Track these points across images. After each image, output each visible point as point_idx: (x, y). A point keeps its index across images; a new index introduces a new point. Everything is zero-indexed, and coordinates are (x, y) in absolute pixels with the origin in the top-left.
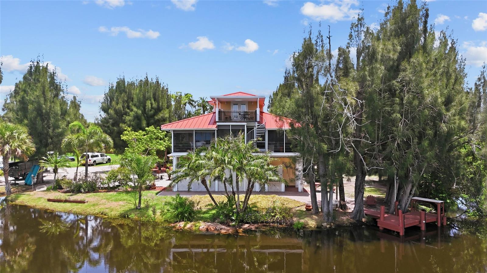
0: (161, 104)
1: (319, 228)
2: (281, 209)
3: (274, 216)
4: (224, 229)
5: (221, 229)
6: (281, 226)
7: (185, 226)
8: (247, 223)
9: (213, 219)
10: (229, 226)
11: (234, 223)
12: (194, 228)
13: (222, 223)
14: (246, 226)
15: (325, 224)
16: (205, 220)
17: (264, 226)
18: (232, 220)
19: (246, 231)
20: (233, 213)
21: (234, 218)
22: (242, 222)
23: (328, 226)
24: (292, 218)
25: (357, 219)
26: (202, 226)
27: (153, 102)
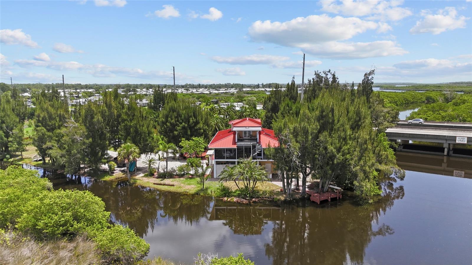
0: (198, 119)
1: (285, 200)
2: (269, 192)
3: (266, 195)
4: (245, 201)
5: (243, 201)
6: (269, 199)
7: (227, 199)
8: (254, 198)
9: (239, 196)
10: (246, 199)
11: (248, 198)
12: (231, 201)
13: (243, 198)
14: (254, 199)
15: (287, 199)
16: (235, 196)
17: (261, 199)
18: (247, 197)
19: (254, 202)
20: (248, 193)
21: (248, 196)
22: (253, 198)
23: (289, 199)
24: (273, 196)
25: (303, 196)
26: (235, 200)
27: (194, 118)
